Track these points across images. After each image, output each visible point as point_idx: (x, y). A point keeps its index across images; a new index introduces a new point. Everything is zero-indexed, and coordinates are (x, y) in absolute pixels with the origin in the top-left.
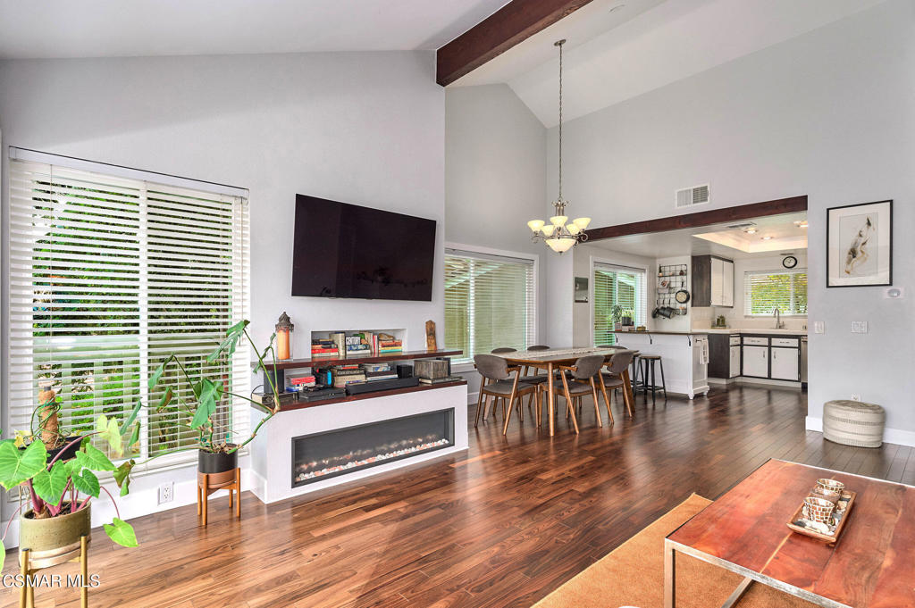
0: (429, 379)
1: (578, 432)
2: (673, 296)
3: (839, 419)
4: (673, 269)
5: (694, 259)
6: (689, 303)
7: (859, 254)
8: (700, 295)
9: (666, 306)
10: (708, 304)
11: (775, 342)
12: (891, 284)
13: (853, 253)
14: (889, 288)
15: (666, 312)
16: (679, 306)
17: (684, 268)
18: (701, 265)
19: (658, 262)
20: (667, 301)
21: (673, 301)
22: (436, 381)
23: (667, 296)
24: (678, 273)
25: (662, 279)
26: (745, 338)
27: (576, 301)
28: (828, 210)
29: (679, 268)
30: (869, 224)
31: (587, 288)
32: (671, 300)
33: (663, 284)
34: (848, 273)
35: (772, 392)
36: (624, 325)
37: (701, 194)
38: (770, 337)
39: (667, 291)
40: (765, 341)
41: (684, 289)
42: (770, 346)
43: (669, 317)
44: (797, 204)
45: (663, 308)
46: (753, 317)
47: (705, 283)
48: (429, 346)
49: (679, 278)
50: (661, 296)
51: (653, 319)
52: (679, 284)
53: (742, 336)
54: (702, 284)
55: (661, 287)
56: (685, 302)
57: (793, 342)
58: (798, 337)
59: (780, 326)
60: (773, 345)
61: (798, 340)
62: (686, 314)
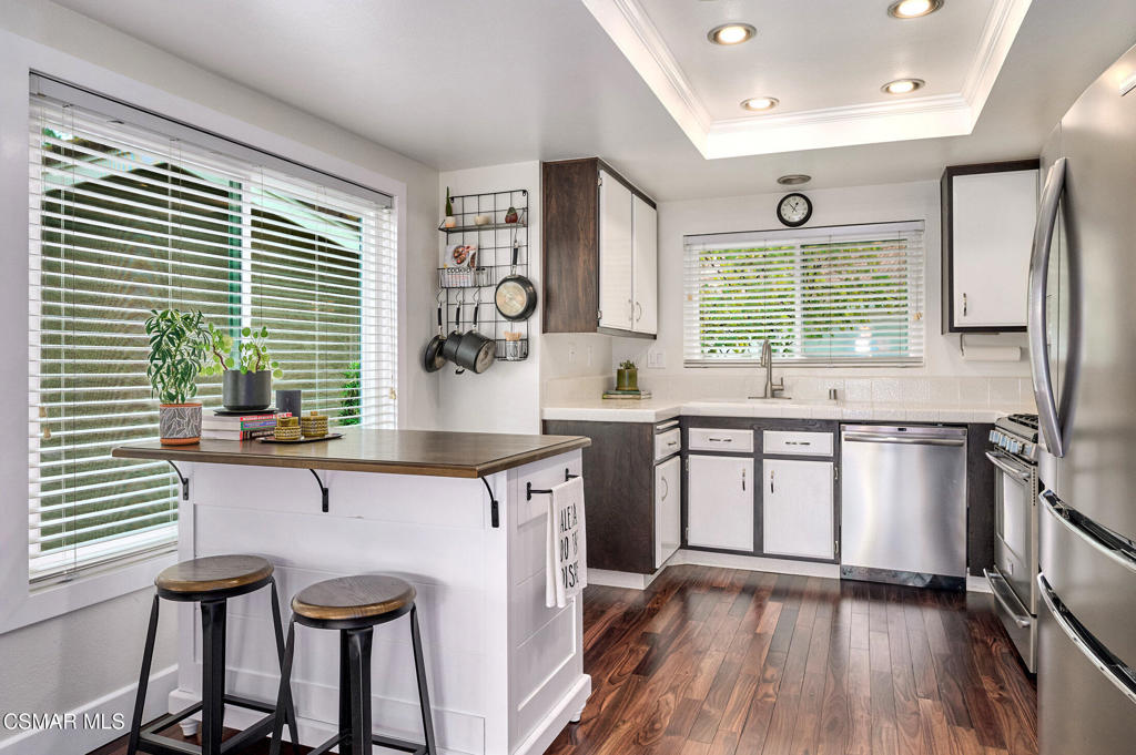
2: (487, 294)
4: (487, 204)
5: (549, 170)
6: (536, 319)
8: (567, 295)
9: (465, 329)
10: (591, 322)
11: (774, 441)
15: (466, 352)
16: (506, 330)
17: (519, 203)
19: (443, 183)
20: (467, 314)
21: (487, 313)
23: (468, 296)
24: (502, 218)
25: (457, 239)
26: (692, 431)
29: (504, 203)
32: (478, 309)
33: (458, 255)
38: (759, 425)
39: (467, 278)
40: (743, 439)
41: (519, 271)
42: (758, 456)
43: (473, 367)
45: (456, 337)
46: (704, 364)
47: (583, 256)
49: (505, 237)
50: (453, 294)
51: (423, 375)
52: (506, 257)
53: (684, 423)
54: (572, 258)
55: (451, 263)
56: (524, 316)
57: (822, 442)
58: (834, 426)
59: (775, 392)
60: (767, 450)
61: (830, 436)
62: (525, 356)
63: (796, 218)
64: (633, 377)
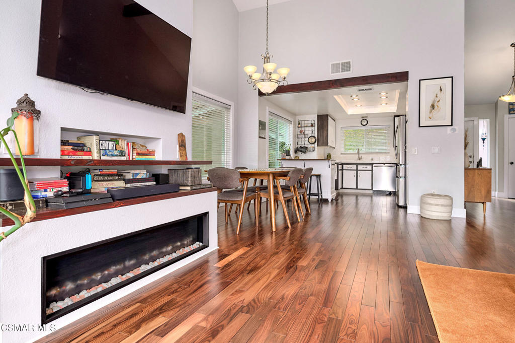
0: (187, 186)
1: (290, 226)
2: (307, 139)
3: (432, 204)
4: (306, 122)
5: (319, 116)
6: (316, 143)
7: (436, 107)
8: (322, 139)
9: (303, 146)
10: (327, 144)
11: (360, 167)
12: (452, 125)
13: (433, 107)
14: (451, 127)
15: (304, 150)
16: (310, 146)
17: (313, 122)
18: (323, 120)
19: (298, 118)
20: (303, 143)
21: (307, 143)
22: (194, 188)
23: (303, 139)
24: (310, 125)
25: (300, 129)
26: (344, 166)
27: (260, 137)
28: (420, 80)
29: (310, 122)
30: (441, 90)
31: (265, 129)
32: (304, 142)
33: (301, 132)
34: (430, 118)
35: (359, 198)
36: (287, 155)
37: (346, 66)
38: (357, 164)
39: (303, 136)
40: (354, 167)
41: (313, 135)
42: (357, 170)
43: (305, 153)
44: (402, 77)
45: (301, 147)
46: (345, 154)
47: (325, 132)
48: (181, 156)
49: (310, 129)
50: (300, 140)
52: (310, 132)
53: (343, 164)
54: (323, 132)
55: (300, 133)
56: (314, 143)
57: (369, 167)
58: (372, 164)
59: (360, 159)
60: (359, 169)
61: (371, 166)
62: (314, 151)
63: (365, 124)
64: (330, 156)
